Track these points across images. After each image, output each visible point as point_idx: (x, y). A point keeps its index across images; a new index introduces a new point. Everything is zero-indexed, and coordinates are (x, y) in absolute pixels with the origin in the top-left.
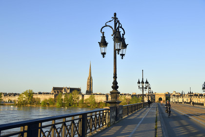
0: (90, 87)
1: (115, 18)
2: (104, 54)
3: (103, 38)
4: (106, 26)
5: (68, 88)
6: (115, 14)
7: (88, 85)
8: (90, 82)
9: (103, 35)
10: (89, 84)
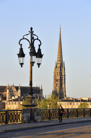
0: (61, 84)
1: (32, 32)
2: (22, 64)
3: (21, 49)
4: (24, 38)
5: (17, 88)
6: (31, 29)
7: (56, 80)
8: (61, 73)
9: (21, 46)
10: (58, 78)
